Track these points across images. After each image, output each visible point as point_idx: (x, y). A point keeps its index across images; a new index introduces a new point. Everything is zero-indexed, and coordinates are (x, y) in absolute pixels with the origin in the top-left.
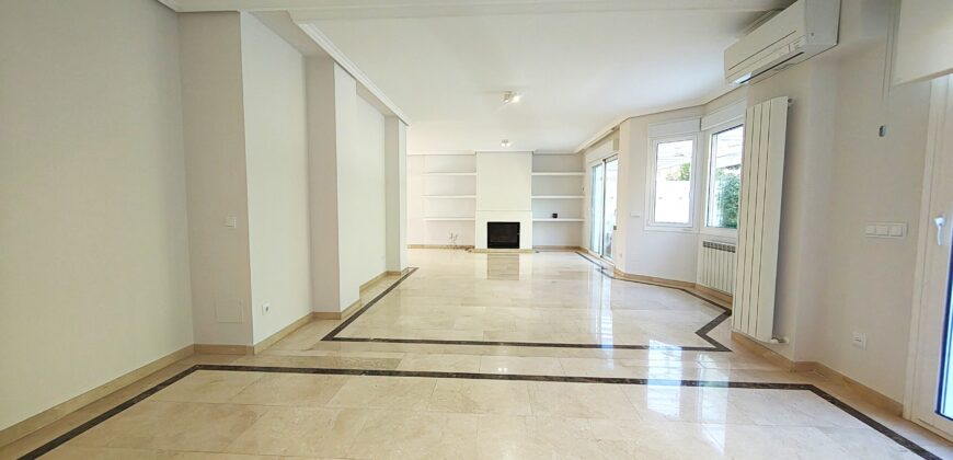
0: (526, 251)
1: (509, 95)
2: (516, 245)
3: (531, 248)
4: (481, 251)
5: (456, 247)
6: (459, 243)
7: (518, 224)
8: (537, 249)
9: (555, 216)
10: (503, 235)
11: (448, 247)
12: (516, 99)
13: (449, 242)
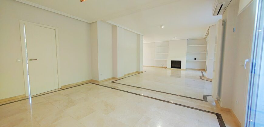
0: (183, 70)
1: (161, 26)
2: (180, 68)
3: (185, 69)
4: (169, 69)
5: (163, 67)
6: (163, 66)
7: (181, 61)
8: (187, 69)
9: (195, 59)
10: (176, 65)
11: (161, 67)
12: (163, 27)
13: (161, 66)
